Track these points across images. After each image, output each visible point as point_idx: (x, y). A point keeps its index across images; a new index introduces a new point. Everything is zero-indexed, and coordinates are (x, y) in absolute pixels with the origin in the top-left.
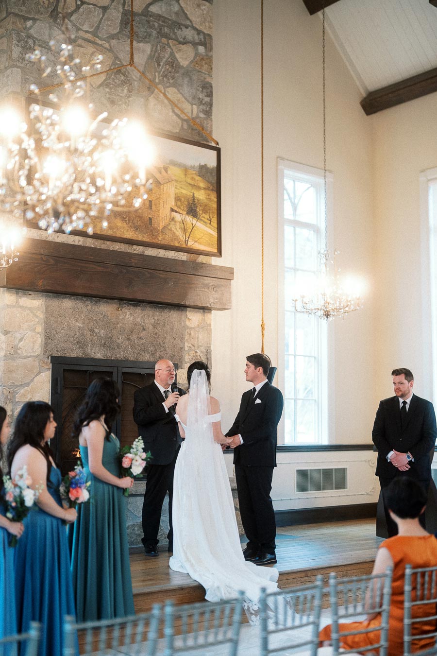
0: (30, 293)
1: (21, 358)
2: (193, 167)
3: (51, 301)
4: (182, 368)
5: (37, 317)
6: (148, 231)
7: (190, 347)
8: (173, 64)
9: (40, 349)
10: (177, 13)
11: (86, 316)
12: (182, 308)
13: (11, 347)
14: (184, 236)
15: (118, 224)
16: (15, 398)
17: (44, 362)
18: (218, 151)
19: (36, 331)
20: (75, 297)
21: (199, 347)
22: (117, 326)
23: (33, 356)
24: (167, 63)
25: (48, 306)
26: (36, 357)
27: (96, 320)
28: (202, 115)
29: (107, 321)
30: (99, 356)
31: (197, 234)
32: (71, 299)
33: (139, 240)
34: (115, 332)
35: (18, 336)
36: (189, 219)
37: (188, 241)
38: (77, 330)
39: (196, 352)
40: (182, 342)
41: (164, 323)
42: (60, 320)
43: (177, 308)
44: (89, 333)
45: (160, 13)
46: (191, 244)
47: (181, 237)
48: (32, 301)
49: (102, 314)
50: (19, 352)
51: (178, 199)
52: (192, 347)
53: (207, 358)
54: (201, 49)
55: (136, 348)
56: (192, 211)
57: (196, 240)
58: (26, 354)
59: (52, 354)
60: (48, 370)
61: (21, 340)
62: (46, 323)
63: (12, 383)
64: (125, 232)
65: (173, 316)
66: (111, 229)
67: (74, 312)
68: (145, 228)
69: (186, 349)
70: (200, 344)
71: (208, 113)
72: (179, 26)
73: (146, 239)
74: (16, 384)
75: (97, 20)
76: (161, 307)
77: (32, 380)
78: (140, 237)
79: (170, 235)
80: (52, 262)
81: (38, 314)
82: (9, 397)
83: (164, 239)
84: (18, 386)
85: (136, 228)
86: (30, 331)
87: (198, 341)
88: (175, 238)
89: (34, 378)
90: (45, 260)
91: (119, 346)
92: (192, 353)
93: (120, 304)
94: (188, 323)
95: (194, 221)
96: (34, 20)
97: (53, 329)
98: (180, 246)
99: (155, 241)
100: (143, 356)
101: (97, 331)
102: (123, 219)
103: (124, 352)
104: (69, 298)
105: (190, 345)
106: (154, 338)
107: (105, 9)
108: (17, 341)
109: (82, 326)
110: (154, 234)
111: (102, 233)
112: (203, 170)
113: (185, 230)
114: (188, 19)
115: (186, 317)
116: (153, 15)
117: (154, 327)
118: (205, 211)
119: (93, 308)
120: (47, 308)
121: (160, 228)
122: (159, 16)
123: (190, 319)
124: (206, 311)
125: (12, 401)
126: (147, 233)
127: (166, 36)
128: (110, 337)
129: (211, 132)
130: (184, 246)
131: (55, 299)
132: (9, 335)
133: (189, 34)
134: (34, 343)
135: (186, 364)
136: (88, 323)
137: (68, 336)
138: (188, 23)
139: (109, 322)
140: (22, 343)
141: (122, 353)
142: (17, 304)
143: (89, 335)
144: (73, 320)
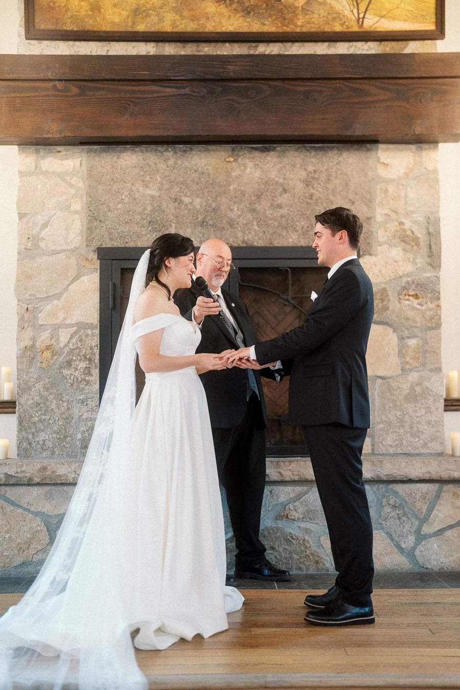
0: (59, 148)
1: (46, 255)
3: (97, 159)
4: (371, 255)
5: (72, 186)
6: (272, 12)
7: (387, 215)
9: (79, 238)
11: (166, 176)
12: (368, 145)
13: (27, 237)
14: (355, 11)
15: (208, 10)
16: (38, 320)
17: (87, 259)
19: (72, 208)
20: (143, 147)
21: (408, 214)
22: (229, 189)
23: (67, 250)
25: (92, 167)
26: (73, 251)
27: (184, 183)
29: (207, 182)
31: (386, 2)
32: (136, 152)
33: (254, 30)
34: (224, 200)
35: (40, 219)
37: (364, 18)
38: (147, 202)
39: (402, 223)
40: (369, 207)
41: (329, 175)
42: (115, 187)
43: (356, 146)
44: (172, 205)
46: (372, 23)
47: (347, 13)
48: (64, 162)
49: (196, 171)
50: (42, 244)
52: (394, 216)
53: (429, 233)
55: (268, 225)
57: (384, 13)
58: (53, 248)
59: (102, 245)
60: (93, 272)
61: (45, 225)
62: (89, 195)
63: (32, 295)
64: (223, 21)
66: (193, 21)
67: (142, 173)
68: (267, 8)
69: (379, 218)
70: (411, 208)
73: (269, 27)
74: (38, 296)
76: (321, 149)
77: (66, 289)
78: (256, 26)
79: (323, 13)
80: (75, 90)
81: (73, 182)
82: (26, 319)
83: (308, 23)
84: (41, 299)
85: (248, 11)
86: (61, 210)
87: (406, 203)
88: (334, 19)
89: (69, 285)
90: (59, 88)
91: (231, 224)
92: (393, 227)
93: (233, 150)
94: (382, 172)
97: (103, 204)
98: (345, 30)
99: (288, 30)
100: (284, 237)
101: (187, 200)
103: (244, 233)
104: (133, 150)
105: (386, 211)
106: (307, 203)
108: (38, 229)
109: (155, 193)
110: (287, 16)
111: (176, 30)
115: (379, 162)
117: (307, 185)
119: (179, 162)
120: (90, 170)
121: (300, 3)
123: (387, 165)
124: (425, 146)
125: (30, 324)
126: (271, 16)
128: (214, 209)
130: (355, 29)
131: (104, 155)
132: (26, 219)
134: (67, 229)
135: (381, 246)
136: (169, 189)
137: (131, 213)
139: (212, 184)
140: (47, 230)
141: (240, 235)
142: (37, 169)
143: (170, 209)
144: (139, 186)
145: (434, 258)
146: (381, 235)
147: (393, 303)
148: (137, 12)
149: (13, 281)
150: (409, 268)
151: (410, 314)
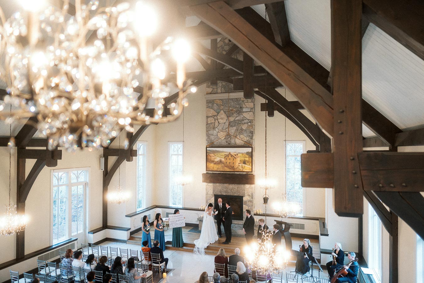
0: (210, 183)
2: (245, 153)
5: (211, 187)
8: (242, 129)
9: (212, 193)
10: (243, 118)
15: (225, 168)
17: (213, 196)
18: (252, 147)
19: (211, 190)
22: (229, 188)
24: (240, 130)
28: (250, 139)
30: (224, 194)
31: (246, 168)
34: (228, 190)
36: (244, 165)
38: (219, 189)
40: (244, 191)
42: (216, 187)
45: (238, 119)
46: (244, 170)
47: (241, 169)
49: (225, 186)
51: (240, 161)
52: (247, 193)
54: (249, 124)
55: (233, 193)
56: (244, 162)
58: (209, 194)
59: (214, 194)
62: (213, 188)
64: (227, 170)
65: (242, 186)
66: (224, 170)
68: (232, 168)
71: (252, 138)
72: (243, 120)
75: (223, 126)
77: (211, 199)
78: (231, 171)
79: (239, 169)
82: (207, 202)
83: (237, 170)
84: (208, 200)
85: (230, 169)
87: (249, 191)
91: (229, 192)
93: (229, 184)
94: (246, 187)
95: (245, 165)
96: (210, 131)
97: (215, 189)
99: (235, 171)
101: (224, 189)
102: (227, 167)
104: (218, 183)
107: (225, 123)
112: (247, 153)
113: (242, 167)
114: (246, 118)
116: (236, 120)
118: (248, 162)
119: (223, 185)
120: (213, 185)
121: (236, 168)
122: (238, 120)
127: (240, 124)
129: (253, 142)
130: (242, 171)
131: (215, 184)
132: (207, 190)
133: (246, 121)
136: (222, 188)
137: (218, 191)
138: (246, 119)
139: (227, 188)
140: (209, 192)
142: (208, 185)
143: (222, 190)
144: (219, 187)
145: (252, 198)
146: (246, 195)
147: (247, 203)
148: (218, 169)
149: (205, 197)
150: (249, 199)
151: (249, 204)
